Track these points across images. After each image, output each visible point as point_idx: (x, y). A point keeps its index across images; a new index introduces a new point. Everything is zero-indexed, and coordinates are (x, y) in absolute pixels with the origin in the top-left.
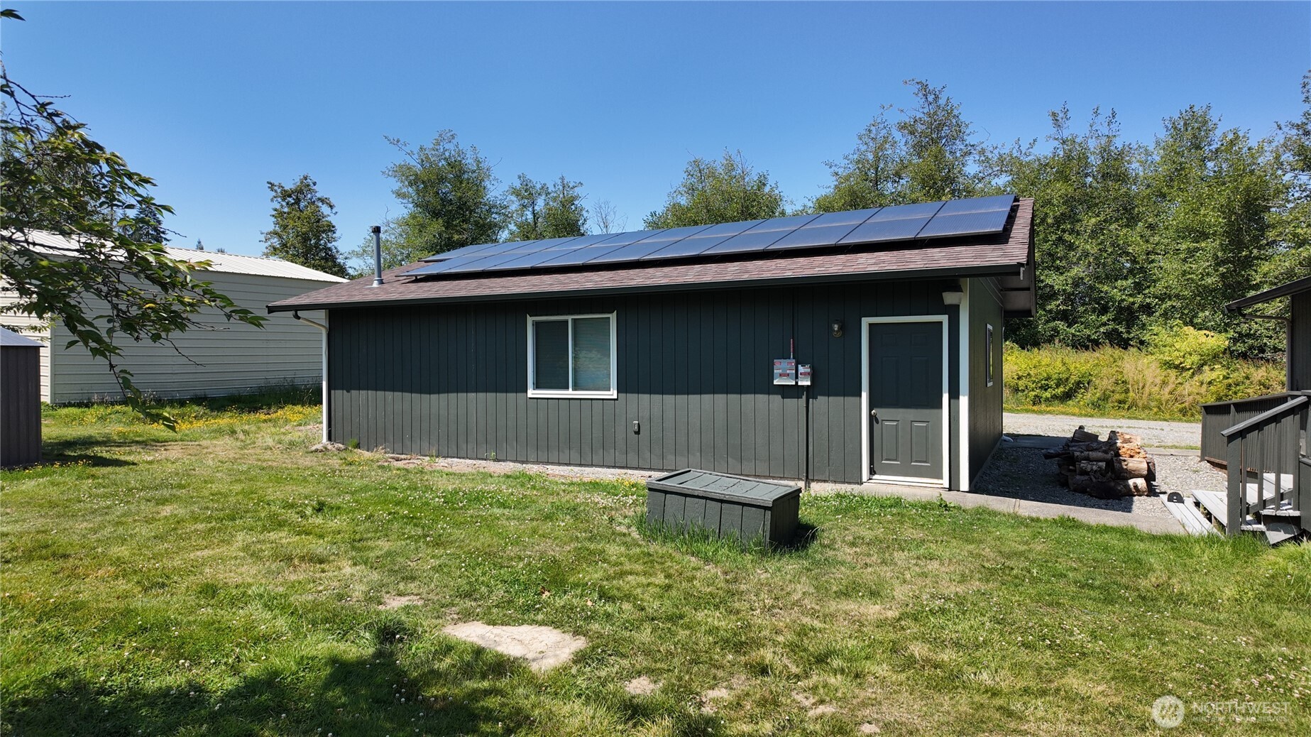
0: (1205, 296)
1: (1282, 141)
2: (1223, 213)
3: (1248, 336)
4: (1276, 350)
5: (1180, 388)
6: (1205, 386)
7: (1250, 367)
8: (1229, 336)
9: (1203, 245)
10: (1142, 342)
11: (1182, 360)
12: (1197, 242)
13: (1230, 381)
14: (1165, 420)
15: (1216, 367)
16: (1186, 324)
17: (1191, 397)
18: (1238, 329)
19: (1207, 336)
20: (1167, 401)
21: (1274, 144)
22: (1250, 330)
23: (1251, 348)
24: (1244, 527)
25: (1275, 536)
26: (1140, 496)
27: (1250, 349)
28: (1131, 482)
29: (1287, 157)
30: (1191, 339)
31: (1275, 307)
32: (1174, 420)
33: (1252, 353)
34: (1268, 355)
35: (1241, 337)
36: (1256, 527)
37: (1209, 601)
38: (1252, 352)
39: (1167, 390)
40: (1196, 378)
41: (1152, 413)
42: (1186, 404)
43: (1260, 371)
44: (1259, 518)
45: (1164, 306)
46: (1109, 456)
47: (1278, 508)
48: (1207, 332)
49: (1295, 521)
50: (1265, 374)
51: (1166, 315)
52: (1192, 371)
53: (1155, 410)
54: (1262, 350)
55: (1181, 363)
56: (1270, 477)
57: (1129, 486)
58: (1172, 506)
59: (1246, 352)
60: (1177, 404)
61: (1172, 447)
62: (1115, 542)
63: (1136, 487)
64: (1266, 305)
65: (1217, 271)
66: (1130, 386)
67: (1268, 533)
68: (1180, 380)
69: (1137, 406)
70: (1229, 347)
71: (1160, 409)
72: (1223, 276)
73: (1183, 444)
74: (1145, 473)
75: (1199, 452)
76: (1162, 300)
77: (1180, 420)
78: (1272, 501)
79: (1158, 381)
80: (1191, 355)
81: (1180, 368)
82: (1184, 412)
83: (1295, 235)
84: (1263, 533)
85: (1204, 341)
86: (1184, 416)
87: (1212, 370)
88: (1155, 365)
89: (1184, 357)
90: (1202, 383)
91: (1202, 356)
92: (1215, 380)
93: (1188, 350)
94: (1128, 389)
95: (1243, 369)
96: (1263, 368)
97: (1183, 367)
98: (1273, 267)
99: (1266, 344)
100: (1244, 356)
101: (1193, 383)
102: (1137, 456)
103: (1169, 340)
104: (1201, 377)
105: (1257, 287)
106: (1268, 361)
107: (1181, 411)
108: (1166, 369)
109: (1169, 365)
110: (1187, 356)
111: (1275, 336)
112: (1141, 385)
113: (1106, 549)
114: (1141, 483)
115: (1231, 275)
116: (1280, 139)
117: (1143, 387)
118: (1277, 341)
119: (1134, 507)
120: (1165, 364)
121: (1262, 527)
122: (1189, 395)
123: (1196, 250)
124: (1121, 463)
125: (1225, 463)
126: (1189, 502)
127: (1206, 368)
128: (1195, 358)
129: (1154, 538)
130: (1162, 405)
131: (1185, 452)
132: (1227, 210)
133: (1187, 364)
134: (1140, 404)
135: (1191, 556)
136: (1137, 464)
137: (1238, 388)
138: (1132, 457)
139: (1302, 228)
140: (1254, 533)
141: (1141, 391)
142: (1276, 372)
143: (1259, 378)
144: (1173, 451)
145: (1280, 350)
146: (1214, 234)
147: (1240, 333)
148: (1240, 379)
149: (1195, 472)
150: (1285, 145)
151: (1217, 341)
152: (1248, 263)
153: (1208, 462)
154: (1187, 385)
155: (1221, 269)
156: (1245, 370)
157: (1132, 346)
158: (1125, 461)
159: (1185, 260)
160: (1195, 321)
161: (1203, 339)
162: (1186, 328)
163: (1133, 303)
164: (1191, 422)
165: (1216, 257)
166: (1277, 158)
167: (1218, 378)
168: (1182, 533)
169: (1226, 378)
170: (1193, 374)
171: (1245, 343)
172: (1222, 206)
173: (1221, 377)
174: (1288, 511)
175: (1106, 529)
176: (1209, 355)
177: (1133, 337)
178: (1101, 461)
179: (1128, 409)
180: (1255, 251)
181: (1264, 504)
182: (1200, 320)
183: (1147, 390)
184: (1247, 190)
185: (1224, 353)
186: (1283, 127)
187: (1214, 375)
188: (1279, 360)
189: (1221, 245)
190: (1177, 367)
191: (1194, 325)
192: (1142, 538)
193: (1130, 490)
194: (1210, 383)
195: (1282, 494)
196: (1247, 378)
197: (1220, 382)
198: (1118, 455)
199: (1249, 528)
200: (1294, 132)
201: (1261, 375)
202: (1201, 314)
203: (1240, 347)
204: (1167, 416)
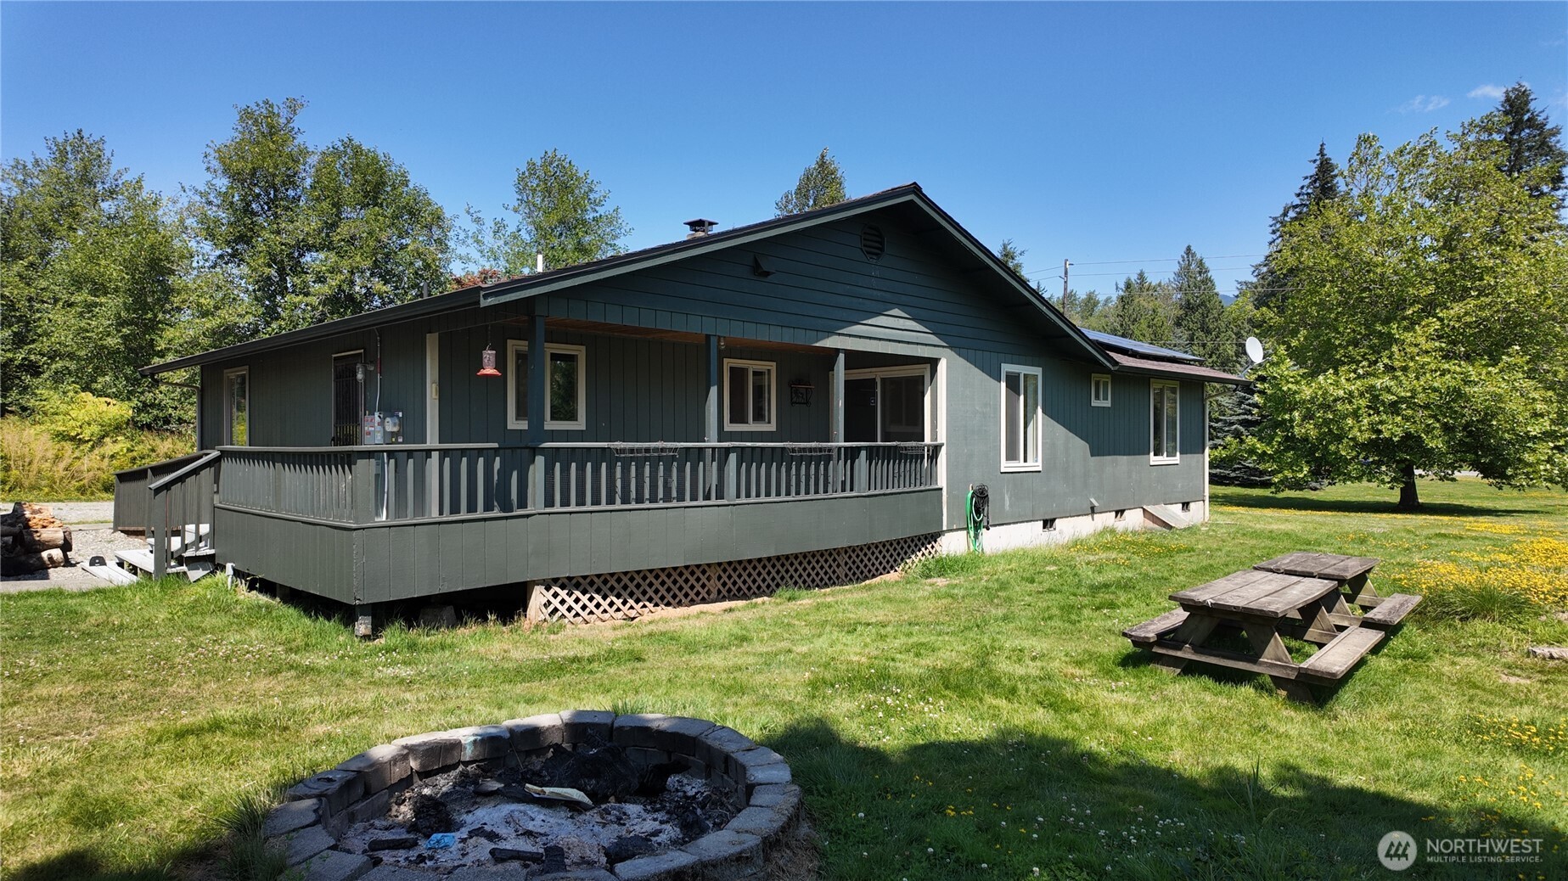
0: (102, 358)
1: (186, 205)
2: (126, 267)
3: (152, 406)
4: (180, 421)
5: (78, 463)
6: (106, 460)
7: (157, 438)
8: (133, 405)
9: (103, 300)
10: (24, 409)
11: (80, 431)
12: (96, 296)
13: (135, 454)
14: (59, 501)
15: (119, 438)
16: (84, 390)
17: (91, 473)
18: (142, 398)
19: (109, 404)
20: (62, 479)
21: (179, 205)
22: (155, 399)
23: (156, 418)
24: (170, 570)
25: (195, 575)
26: (56, 567)
27: (155, 420)
28: (45, 555)
29: (191, 222)
30: (89, 407)
31: (180, 376)
32: (71, 500)
33: (157, 424)
34: (173, 426)
35: (145, 407)
36: (180, 569)
37: (148, 624)
38: (160, 424)
39: (62, 465)
40: (96, 451)
41: (42, 493)
42: (85, 481)
43: (165, 443)
44: (181, 561)
45: (53, 366)
46: (16, 529)
47: (198, 549)
48: (108, 400)
49: (211, 558)
50: (171, 446)
51: (58, 378)
52: (91, 443)
53: (46, 490)
54: (167, 421)
55: (78, 434)
56: (191, 527)
57: (41, 558)
58: (96, 569)
59: (151, 423)
60: (73, 482)
61: (78, 523)
62: (40, 602)
63: (50, 558)
64: (171, 373)
65: (120, 331)
66: (12, 463)
67: (189, 573)
68: (77, 454)
69: (21, 486)
70: (133, 418)
71: (52, 488)
72: (125, 337)
73: (90, 520)
74: (62, 542)
75: (112, 525)
76: (52, 358)
77: (79, 500)
78: (193, 544)
79: (50, 454)
80: (89, 424)
81: (77, 441)
82: (82, 490)
83: (199, 305)
84: (185, 573)
85: (105, 409)
86: (82, 494)
87: (115, 442)
88: (46, 437)
89: (81, 427)
90: (104, 457)
91: (102, 426)
92: (118, 453)
93: (87, 419)
94: (9, 466)
95: (149, 441)
96: (170, 440)
97: (80, 439)
98: (178, 334)
99: (170, 415)
100: (149, 427)
101: (93, 457)
102: (52, 525)
103: (63, 407)
104: (102, 450)
105: (162, 354)
106: (172, 432)
107: (78, 490)
108: (59, 442)
109: (62, 437)
110: (85, 426)
111: (179, 406)
112: (27, 460)
113: (36, 609)
114: (57, 554)
115: (135, 338)
116: (184, 202)
117: (30, 464)
118: (182, 412)
119: (51, 576)
120: (57, 436)
121: (184, 568)
122: (88, 471)
123: (96, 305)
124: (32, 535)
125: (141, 529)
126: (112, 563)
127: (107, 440)
128: (95, 429)
129: (83, 594)
130: (55, 483)
131: (95, 527)
132: (130, 265)
133: (86, 436)
134: (26, 484)
135: (123, 601)
136: (53, 534)
137: (143, 461)
138: (44, 527)
139: (206, 299)
140: (178, 573)
141: (27, 468)
142: (182, 444)
143: (165, 450)
144: (81, 527)
145: (185, 421)
146: (116, 290)
147: (144, 403)
148: (146, 452)
149: (109, 542)
150: (188, 209)
151: (120, 410)
152: (153, 326)
153: (122, 531)
154: (85, 460)
155: (124, 330)
156: (151, 442)
157: (11, 412)
158: (37, 532)
159: (81, 314)
160: (94, 386)
161: (104, 407)
162: (83, 394)
163: (12, 360)
164: (91, 501)
165: (118, 316)
166: (182, 221)
167: (122, 451)
168: (112, 586)
169: (129, 450)
170: (93, 447)
171: (149, 413)
172: (125, 260)
173: (125, 450)
174: (205, 550)
175: (30, 595)
176: (110, 425)
177: (11, 403)
178: (7, 536)
179: (10, 491)
180: (160, 315)
181: (185, 547)
182: (99, 386)
183: (35, 467)
184: (152, 246)
185: (127, 424)
186: (187, 190)
187: (116, 448)
188: (184, 432)
189: (125, 303)
190: (73, 439)
191: (93, 392)
192: (72, 596)
193: (44, 562)
194: (112, 456)
195: (201, 537)
196: (153, 450)
197: (124, 455)
198: (27, 527)
199: (174, 570)
200: (197, 198)
201: (167, 447)
202: (100, 379)
203: (145, 418)
204: (62, 496)
